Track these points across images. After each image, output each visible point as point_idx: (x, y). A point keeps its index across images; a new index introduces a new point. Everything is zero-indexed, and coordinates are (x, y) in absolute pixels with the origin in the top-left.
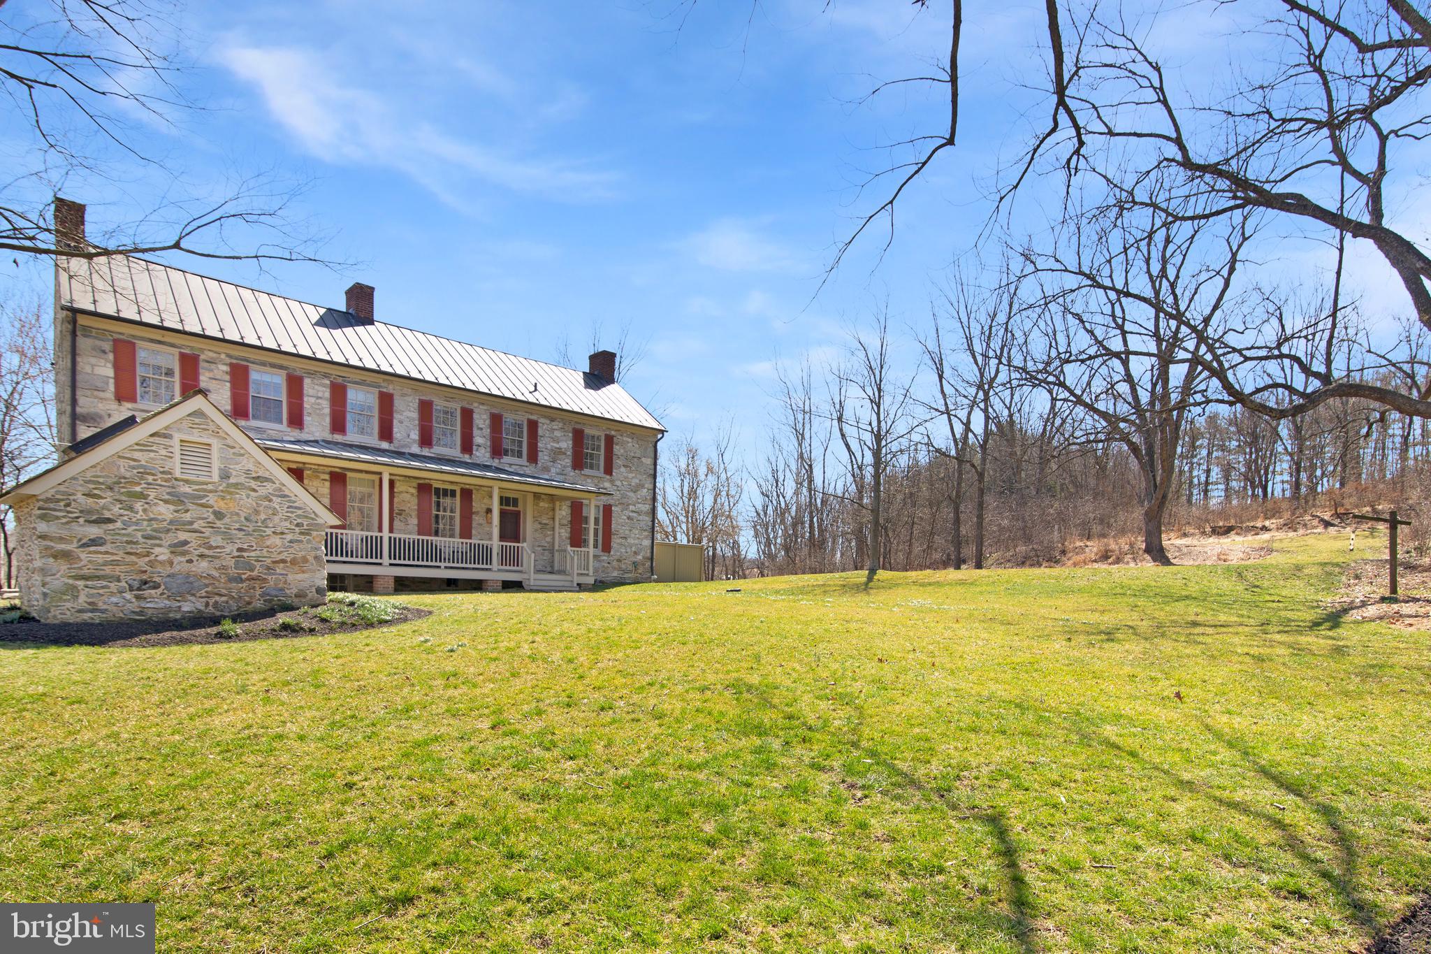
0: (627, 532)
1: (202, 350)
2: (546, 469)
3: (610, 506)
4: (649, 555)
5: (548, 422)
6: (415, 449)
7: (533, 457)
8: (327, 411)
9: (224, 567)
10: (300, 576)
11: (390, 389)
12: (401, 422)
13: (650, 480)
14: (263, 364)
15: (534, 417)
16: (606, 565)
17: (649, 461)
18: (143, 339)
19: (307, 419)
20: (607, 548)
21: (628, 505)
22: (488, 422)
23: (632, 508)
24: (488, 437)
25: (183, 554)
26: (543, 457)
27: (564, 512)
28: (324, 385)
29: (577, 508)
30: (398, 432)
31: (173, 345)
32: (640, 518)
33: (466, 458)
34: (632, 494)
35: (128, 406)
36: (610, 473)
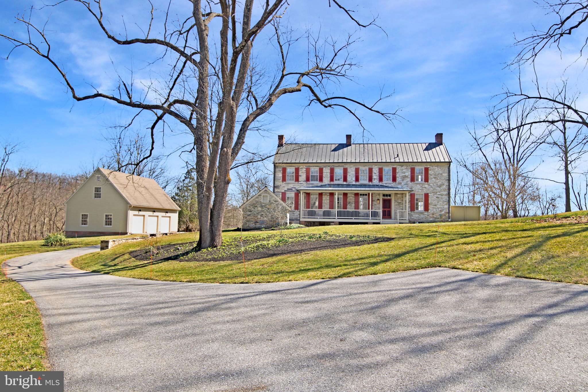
0: (436, 203)
1: (300, 166)
2: (400, 183)
3: (428, 194)
4: (447, 211)
5: (400, 167)
6: (354, 183)
7: (394, 179)
8: (329, 176)
9: (269, 219)
11: (346, 167)
12: (350, 176)
13: (447, 182)
14: (313, 167)
15: (395, 167)
16: (427, 216)
17: (446, 175)
18: (288, 166)
19: (324, 179)
20: (426, 209)
21: (437, 192)
22: (378, 171)
23: (438, 193)
24: (378, 176)
25: (262, 216)
26: (398, 179)
27: (408, 198)
28: (328, 169)
29: (412, 196)
30: (349, 178)
31: (294, 166)
32: (443, 197)
33: (371, 183)
34: (438, 188)
35: (284, 182)
36: (428, 181)
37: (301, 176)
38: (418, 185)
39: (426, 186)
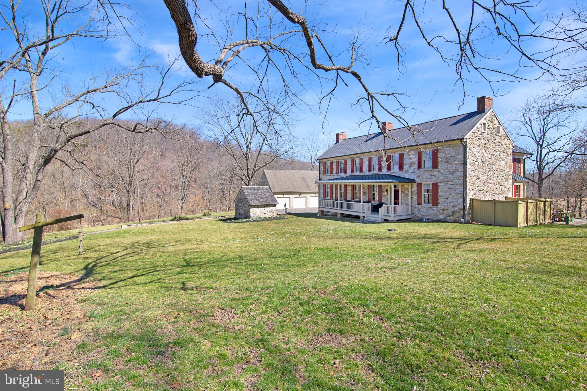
0: (448, 195)
1: (333, 160)
2: (407, 172)
3: (437, 183)
4: (462, 207)
5: (408, 152)
6: (368, 173)
7: (401, 168)
8: (351, 167)
12: (365, 165)
13: (462, 166)
16: (436, 212)
17: (461, 156)
19: (347, 170)
21: (448, 182)
24: (387, 164)
26: (405, 167)
28: (350, 161)
30: (364, 169)
31: (329, 161)
32: (457, 187)
34: (450, 176)
35: (325, 175)
36: (437, 168)
37: (334, 169)
38: (426, 173)
39: (435, 173)
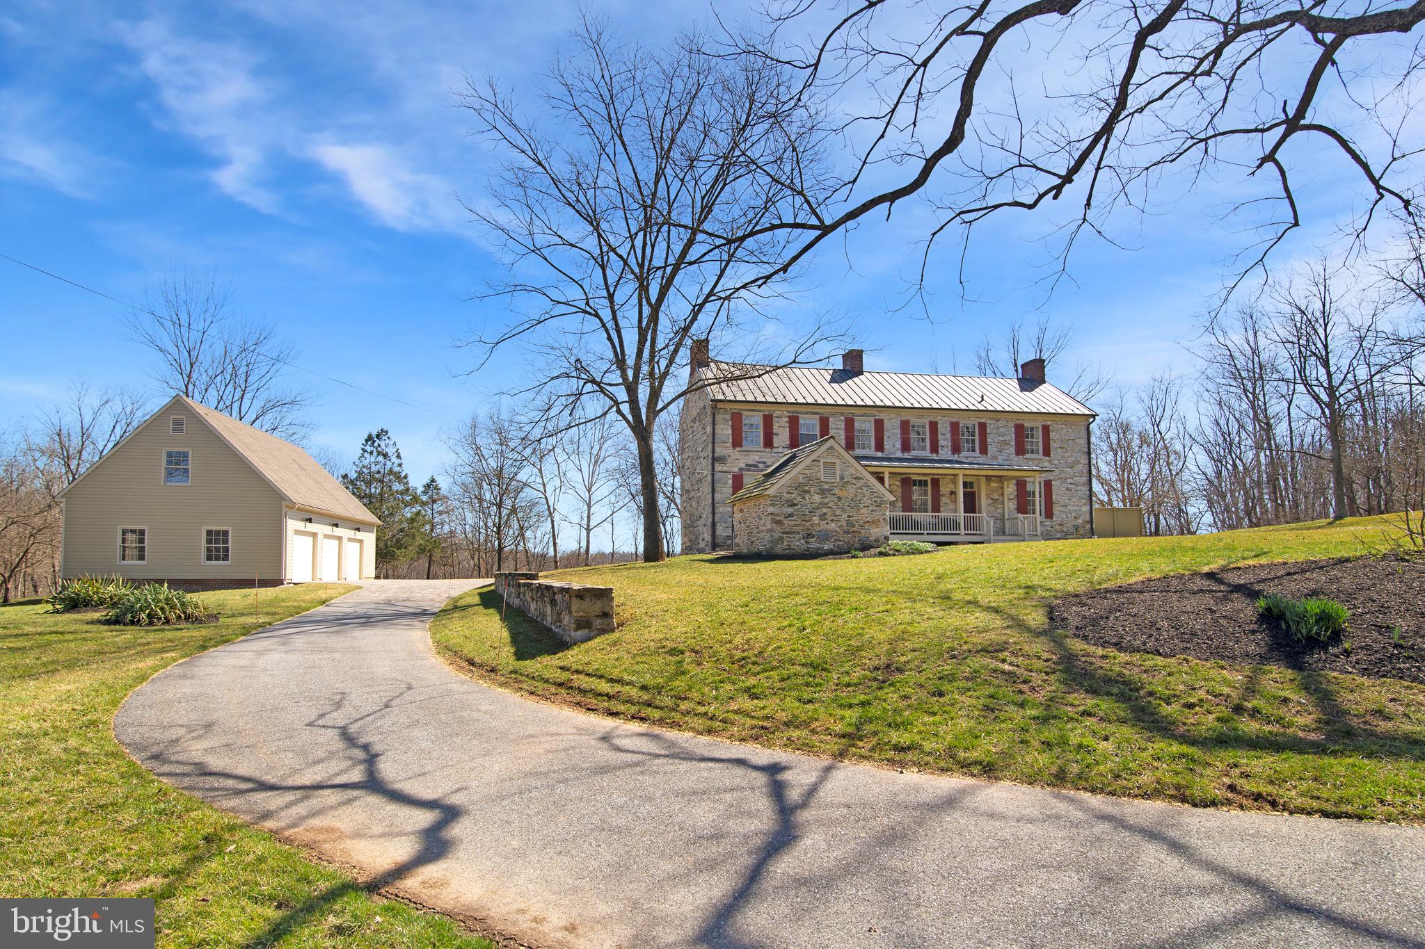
0: (1066, 501)
1: (774, 411)
2: (995, 458)
3: (1050, 481)
4: (1088, 518)
5: (994, 422)
6: (899, 455)
7: (984, 450)
8: (843, 436)
9: (842, 526)
10: (876, 530)
11: (881, 416)
12: (889, 437)
13: (1086, 456)
14: (806, 413)
15: (983, 420)
16: (1050, 529)
17: (1083, 441)
18: (746, 408)
20: (1049, 514)
21: (1066, 479)
22: (949, 429)
23: (1069, 481)
24: (949, 439)
25: (824, 520)
26: (992, 449)
27: (1010, 489)
28: (840, 421)
29: (1021, 484)
30: (887, 445)
31: (760, 411)
32: (1079, 488)
33: (934, 456)
34: (1069, 470)
35: (738, 449)
36: (1049, 456)
37: (777, 434)
39: (1046, 464)
